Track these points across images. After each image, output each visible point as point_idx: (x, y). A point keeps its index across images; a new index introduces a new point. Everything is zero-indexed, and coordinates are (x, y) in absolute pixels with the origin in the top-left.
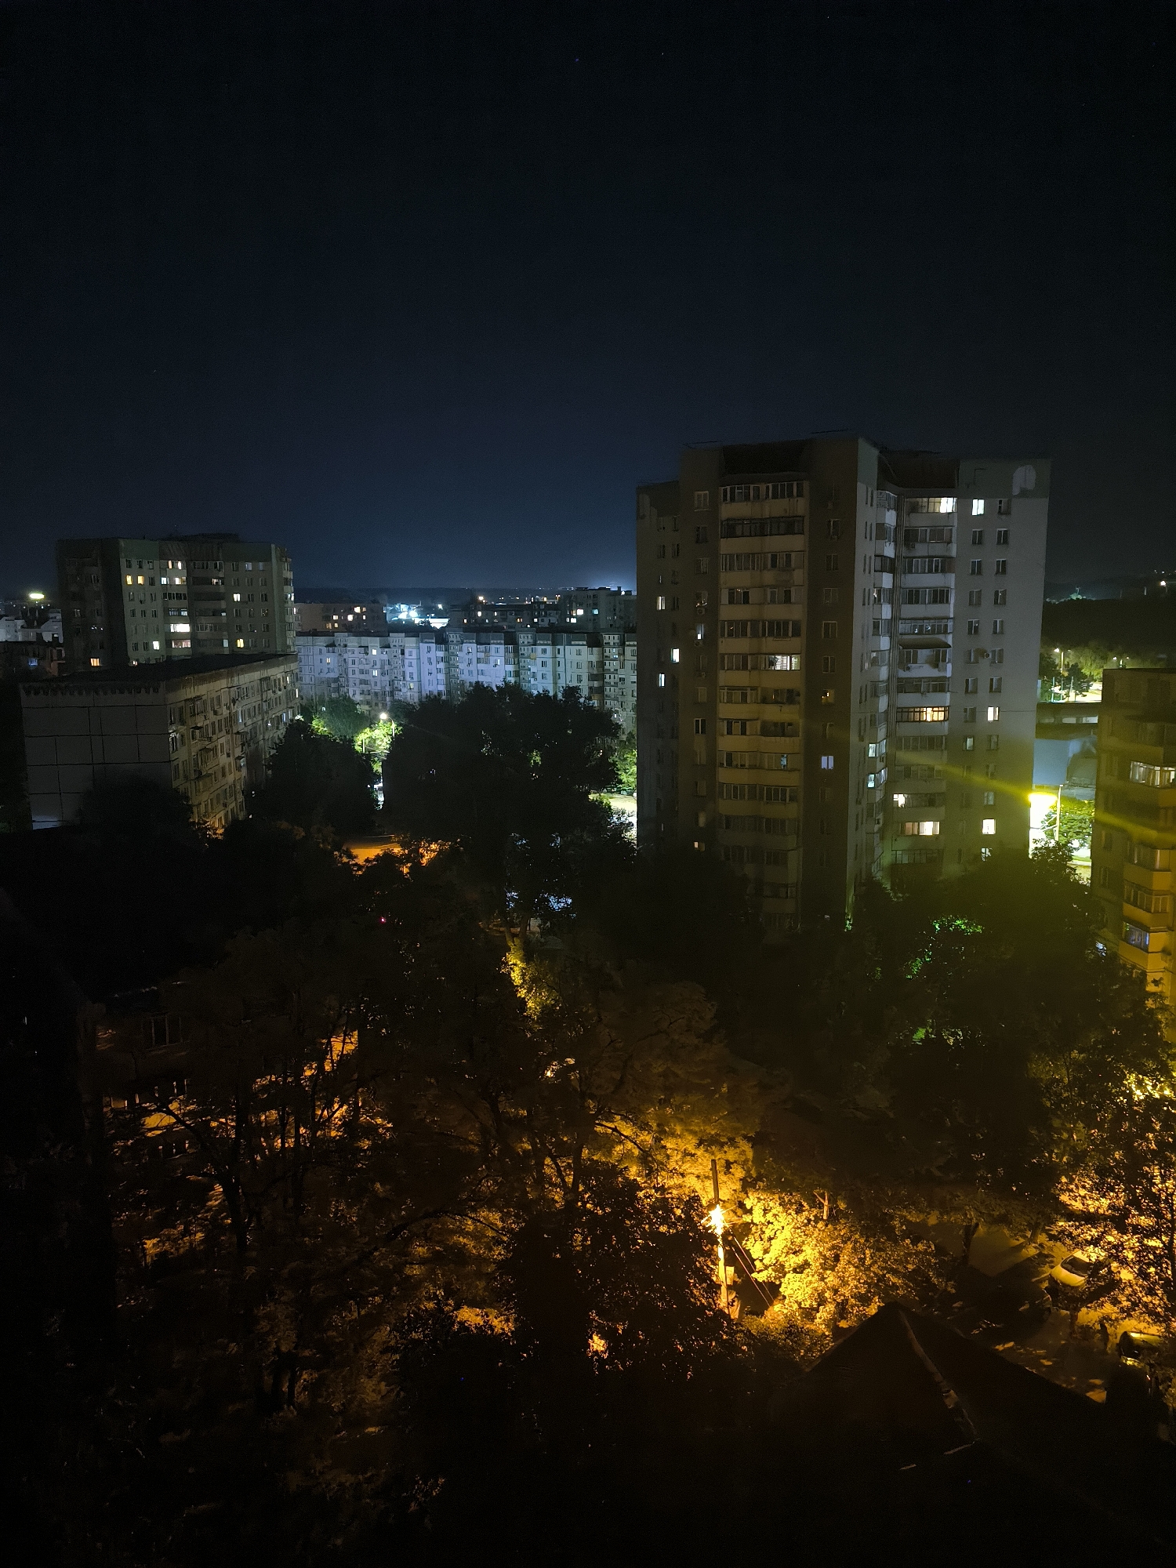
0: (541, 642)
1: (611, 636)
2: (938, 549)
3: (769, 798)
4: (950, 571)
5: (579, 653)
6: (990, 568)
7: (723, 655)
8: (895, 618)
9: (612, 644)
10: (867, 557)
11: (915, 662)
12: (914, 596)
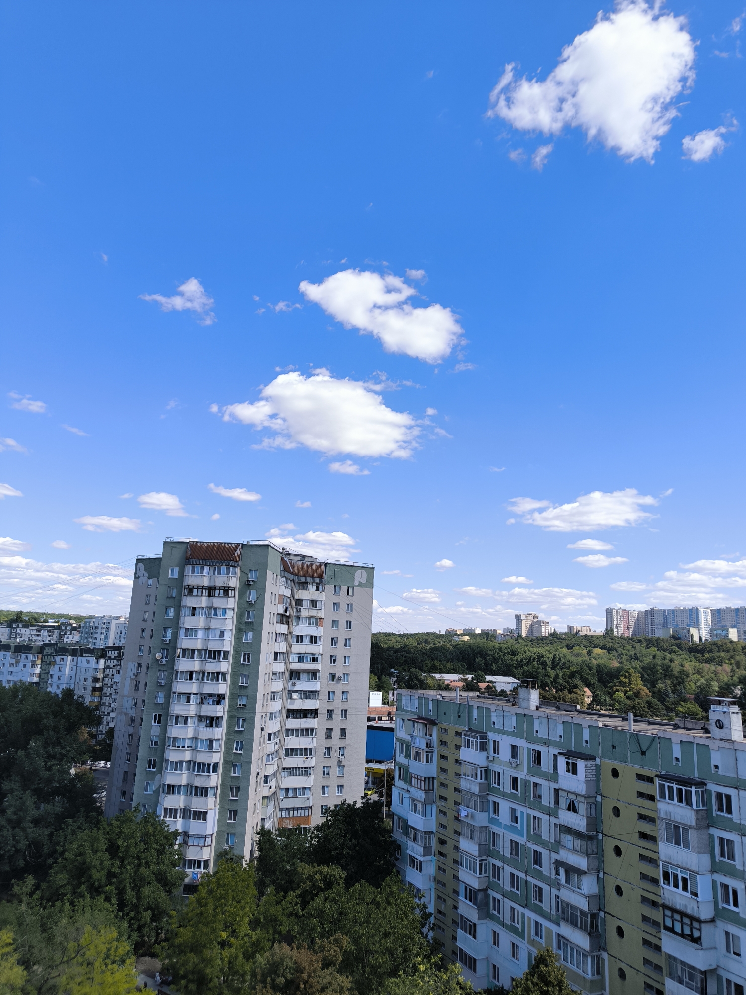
0: (61, 654)
1: (113, 652)
2: (314, 613)
3: (198, 771)
4: (321, 625)
5: (88, 662)
6: (342, 624)
7: (177, 672)
8: (289, 652)
9: (113, 657)
10: (272, 614)
11: (299, 679)
12: (300, 639)
